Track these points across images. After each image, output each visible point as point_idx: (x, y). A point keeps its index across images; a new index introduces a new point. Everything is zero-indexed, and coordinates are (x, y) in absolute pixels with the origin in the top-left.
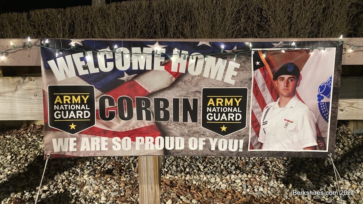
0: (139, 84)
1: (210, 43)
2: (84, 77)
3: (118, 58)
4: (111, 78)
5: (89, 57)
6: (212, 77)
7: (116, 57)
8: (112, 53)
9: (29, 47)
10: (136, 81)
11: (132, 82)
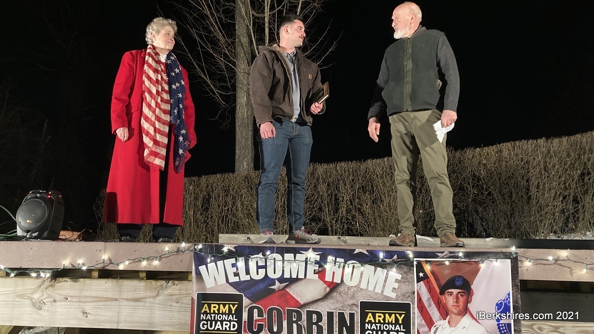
0: (291, 294)
1: (367, 251)
2: (234, 285)
3: (270, 265)
4: (262, 286)
5: (241, 263)
6: (371, 288)
7: (268, 263)
8: (264, 259)
9: (182, 252)
10: (288, 290)
11: (283, 292)
